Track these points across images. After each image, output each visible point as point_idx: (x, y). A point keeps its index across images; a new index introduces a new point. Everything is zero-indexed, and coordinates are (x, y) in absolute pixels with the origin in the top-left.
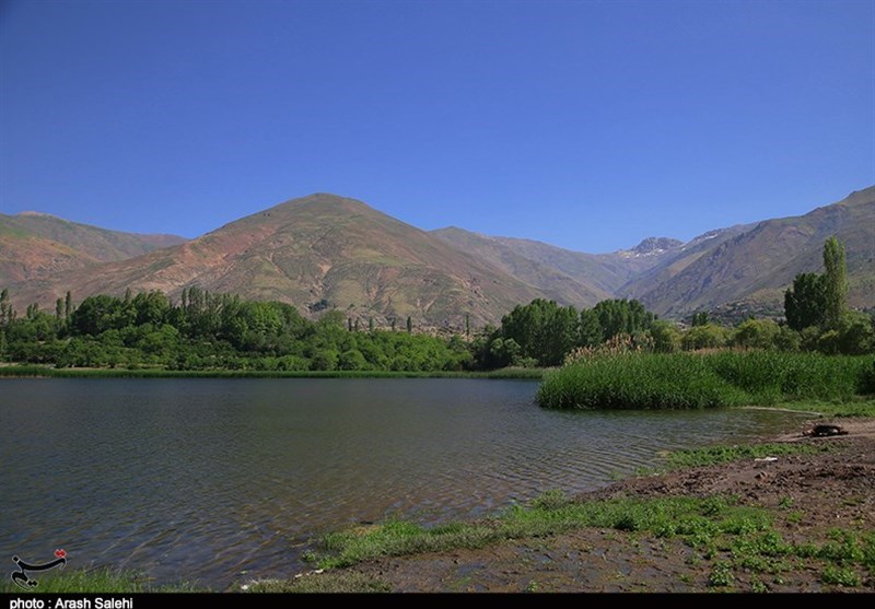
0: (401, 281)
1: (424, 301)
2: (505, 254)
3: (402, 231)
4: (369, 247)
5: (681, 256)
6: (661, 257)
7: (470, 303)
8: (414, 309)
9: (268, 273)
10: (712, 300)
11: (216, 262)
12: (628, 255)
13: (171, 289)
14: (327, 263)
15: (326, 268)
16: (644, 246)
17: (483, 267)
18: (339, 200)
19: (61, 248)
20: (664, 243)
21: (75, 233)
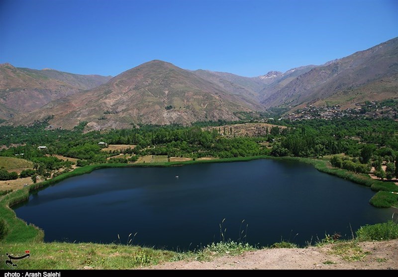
0: (195, 97)
1: (204, 104)
2: (220, 79)
3: (187, 74)
4: (180, 83)
5: (283, 79)
6: (275, 78)
7: (220, 105)
8: (201, 108)
9: (148, 95)
10: (297, 98)
11: (125, 90)
12: (263, 78)
13: (113, 101)
14: (167, 90)
15: (167, 92)
16: (269, 74)
17: (217, 88)
18: (163, 63)
19: (61, 83)
20: (276, 73)
21: (63, 76)
